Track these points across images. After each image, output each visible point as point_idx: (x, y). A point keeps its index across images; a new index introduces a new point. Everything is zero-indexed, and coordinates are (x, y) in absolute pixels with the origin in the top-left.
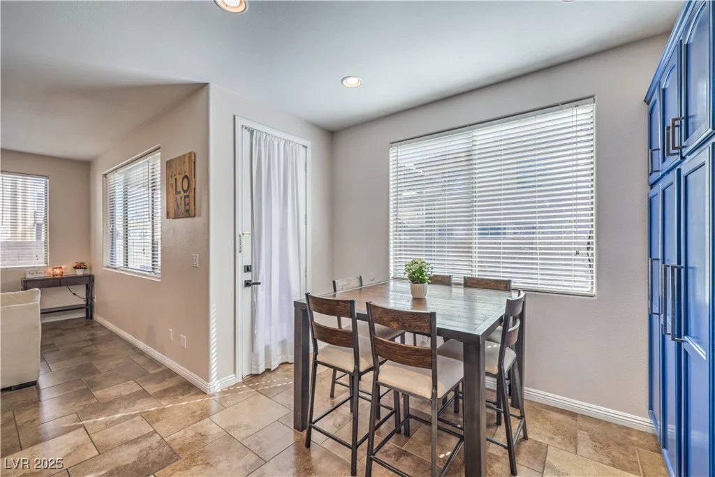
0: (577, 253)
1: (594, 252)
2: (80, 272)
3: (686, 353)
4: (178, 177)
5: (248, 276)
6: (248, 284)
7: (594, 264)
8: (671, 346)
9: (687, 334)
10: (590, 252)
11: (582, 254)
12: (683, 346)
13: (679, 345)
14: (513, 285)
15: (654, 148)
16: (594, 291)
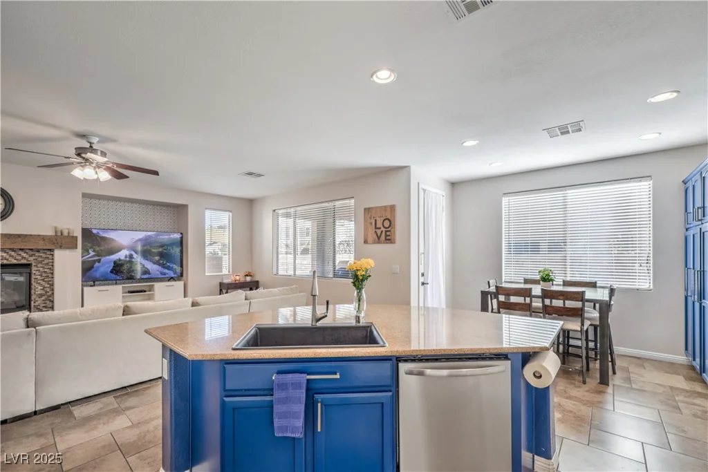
0: (641, 266)
1: (651, 265)
2: (248, 279)
3: (704, 307)
4: (378, 219)
5: (422, 280)
6: (423, 284)
7: (651, 272)
8: (697, 305)
9: (704, 299)
10: (648, 265)
11: (644, 266)
12: (703, 304)
13: (701, 304)
14: (598, 285)
15: (688, 211)
16: (651, 287)
